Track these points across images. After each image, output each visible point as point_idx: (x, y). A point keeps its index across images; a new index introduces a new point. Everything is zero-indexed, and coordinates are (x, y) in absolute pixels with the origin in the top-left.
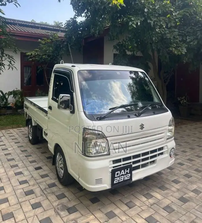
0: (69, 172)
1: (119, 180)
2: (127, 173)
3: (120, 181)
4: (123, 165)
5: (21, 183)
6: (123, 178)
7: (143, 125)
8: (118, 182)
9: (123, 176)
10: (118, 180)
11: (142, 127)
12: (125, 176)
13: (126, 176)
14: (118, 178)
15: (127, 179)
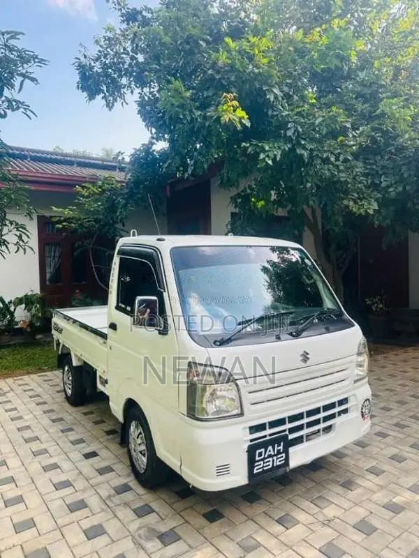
0: (158, 455)
1: (263, 467)
2: (279, 451)
3: (265, 469)
4: (270, 435)
5: (58, 486)
6: (271, 463)
7: (307, 354)
8: (261, 470)
9: (271, 459)
10: (261, 466)
11: (305, 357)
12: (275, 458)
13: (277, 459)
14: (262, 462)
15: (278, 463)
